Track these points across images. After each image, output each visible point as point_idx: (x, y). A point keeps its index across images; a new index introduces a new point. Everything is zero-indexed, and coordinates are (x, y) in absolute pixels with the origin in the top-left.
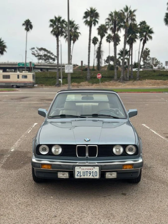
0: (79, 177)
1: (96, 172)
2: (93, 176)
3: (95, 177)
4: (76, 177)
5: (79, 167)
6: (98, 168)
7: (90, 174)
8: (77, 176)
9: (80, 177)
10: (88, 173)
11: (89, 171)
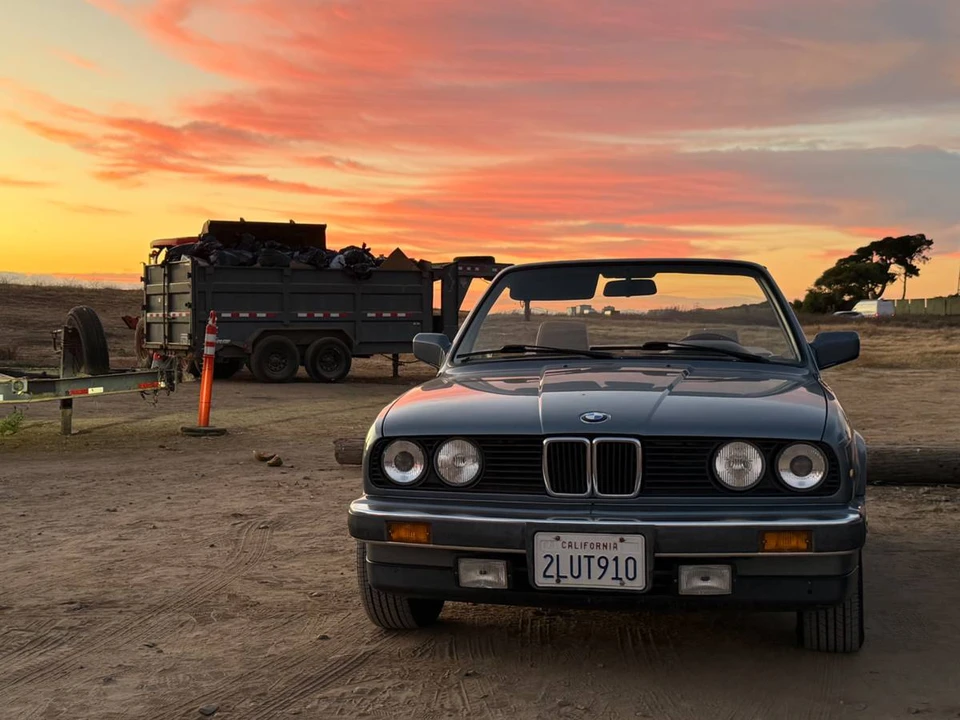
0: (551, 583)
1: (631, 562)
2: (617, 578)
3: (629, 585)
4: (541, 581)
5: (555, 535)
6: (639, 540)
7: (605, 568)
8: (545, 576)
9: (558, 581)
10: (594, 562)
11: (597, 554)
